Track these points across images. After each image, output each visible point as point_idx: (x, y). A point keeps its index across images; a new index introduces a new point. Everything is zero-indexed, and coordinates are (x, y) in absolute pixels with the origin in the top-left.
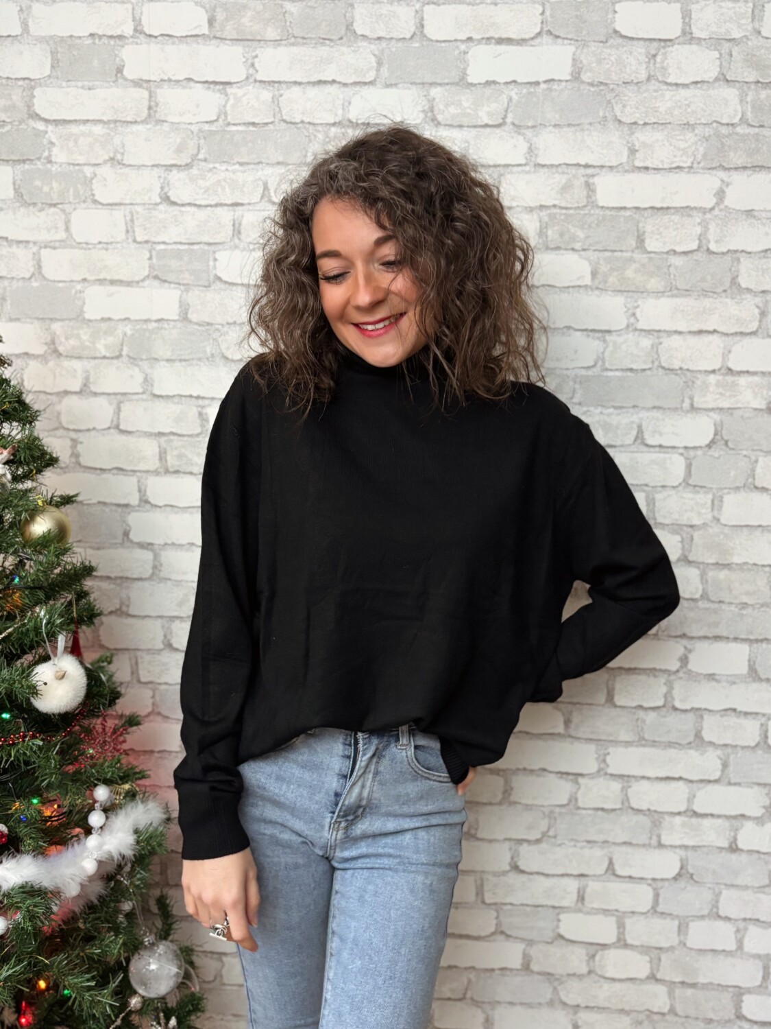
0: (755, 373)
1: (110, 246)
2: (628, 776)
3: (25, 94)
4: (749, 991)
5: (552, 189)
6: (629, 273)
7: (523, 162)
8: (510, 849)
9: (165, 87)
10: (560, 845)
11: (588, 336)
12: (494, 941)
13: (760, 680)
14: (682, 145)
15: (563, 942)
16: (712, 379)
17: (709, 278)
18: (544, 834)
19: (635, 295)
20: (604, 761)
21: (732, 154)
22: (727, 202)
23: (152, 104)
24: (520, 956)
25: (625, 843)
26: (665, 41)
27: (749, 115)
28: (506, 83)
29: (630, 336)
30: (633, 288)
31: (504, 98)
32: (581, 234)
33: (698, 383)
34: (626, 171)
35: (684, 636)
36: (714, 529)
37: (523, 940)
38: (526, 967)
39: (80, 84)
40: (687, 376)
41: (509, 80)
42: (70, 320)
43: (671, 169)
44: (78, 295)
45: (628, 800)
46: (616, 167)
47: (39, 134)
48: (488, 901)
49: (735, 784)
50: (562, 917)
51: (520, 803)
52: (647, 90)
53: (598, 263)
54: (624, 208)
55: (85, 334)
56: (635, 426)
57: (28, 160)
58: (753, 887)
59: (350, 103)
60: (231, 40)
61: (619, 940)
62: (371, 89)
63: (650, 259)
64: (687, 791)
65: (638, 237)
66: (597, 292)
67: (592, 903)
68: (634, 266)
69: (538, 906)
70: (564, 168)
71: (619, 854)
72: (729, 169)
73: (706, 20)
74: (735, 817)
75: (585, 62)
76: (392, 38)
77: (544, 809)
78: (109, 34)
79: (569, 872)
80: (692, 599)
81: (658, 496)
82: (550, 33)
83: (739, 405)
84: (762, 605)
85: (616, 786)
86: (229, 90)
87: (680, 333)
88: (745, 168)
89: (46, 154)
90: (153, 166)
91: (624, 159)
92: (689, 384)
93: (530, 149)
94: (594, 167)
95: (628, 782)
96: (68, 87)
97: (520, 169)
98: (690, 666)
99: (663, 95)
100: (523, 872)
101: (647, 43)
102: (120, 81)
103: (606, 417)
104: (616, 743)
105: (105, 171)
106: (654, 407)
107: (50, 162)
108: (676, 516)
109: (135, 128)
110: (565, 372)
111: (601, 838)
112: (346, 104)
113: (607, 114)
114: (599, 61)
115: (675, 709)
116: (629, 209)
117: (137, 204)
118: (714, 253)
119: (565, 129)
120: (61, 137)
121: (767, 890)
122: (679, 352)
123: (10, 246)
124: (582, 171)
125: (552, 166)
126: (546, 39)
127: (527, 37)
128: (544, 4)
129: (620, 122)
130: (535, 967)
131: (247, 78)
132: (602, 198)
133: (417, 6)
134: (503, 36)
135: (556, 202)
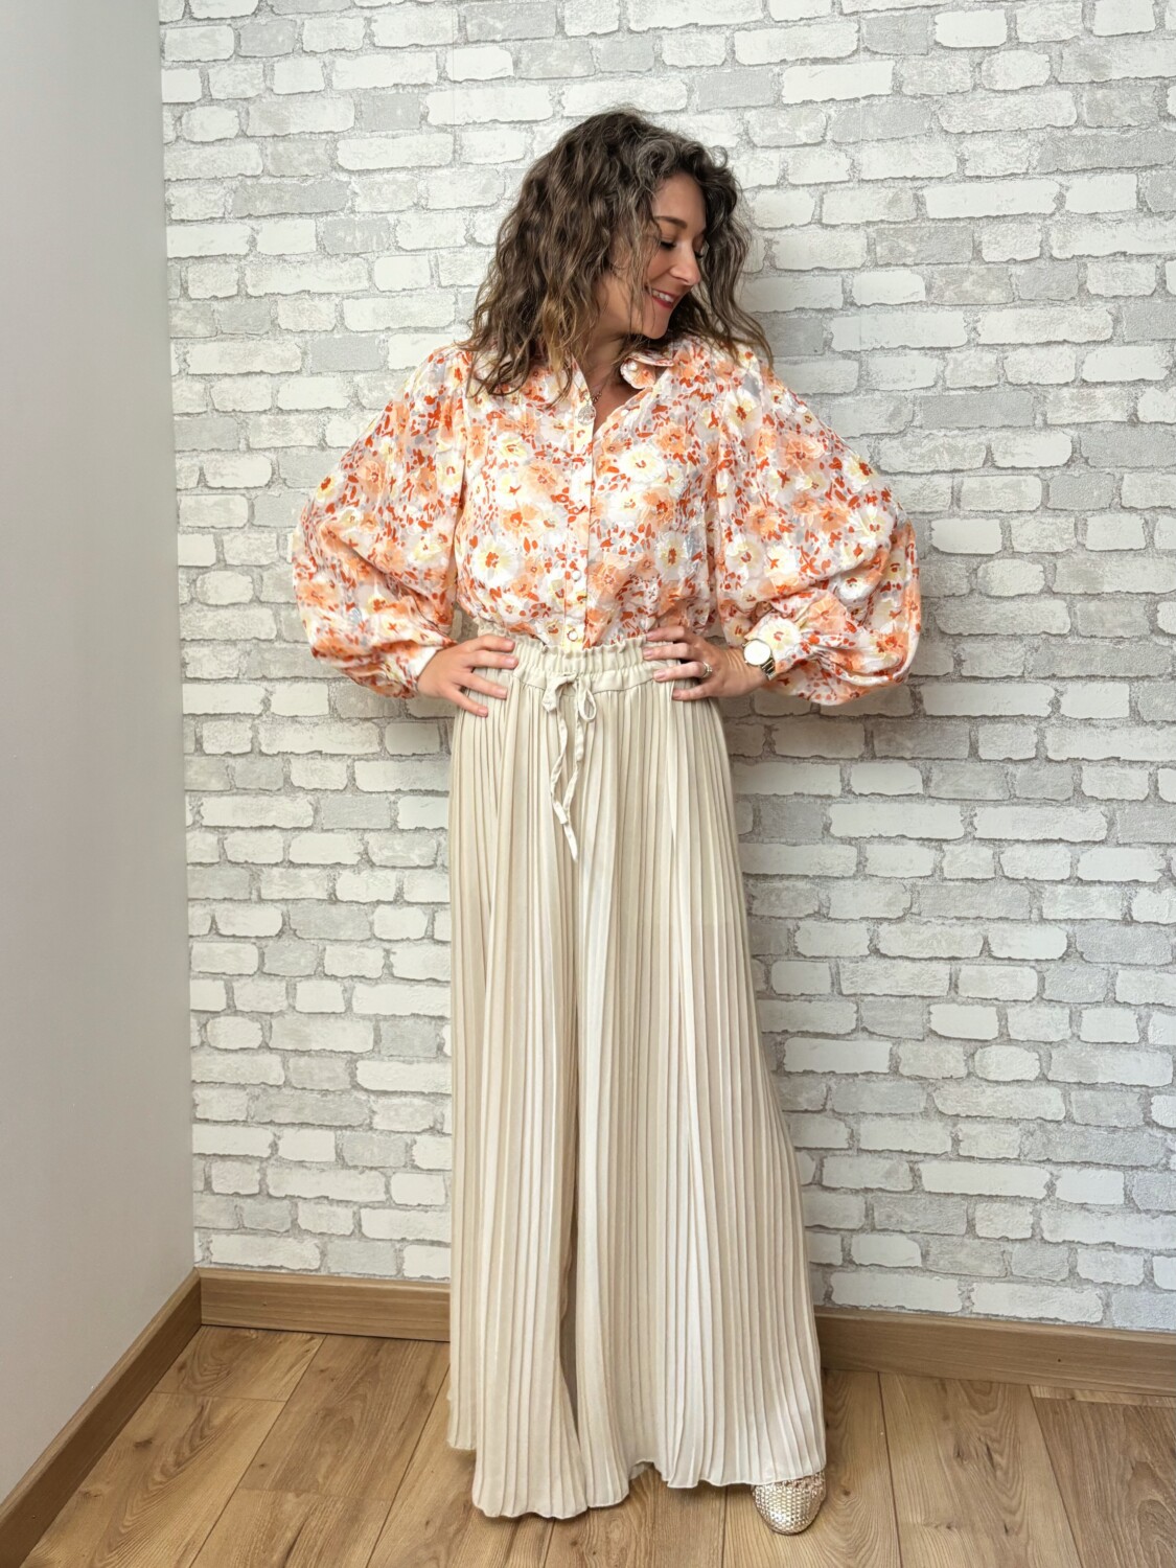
0: (1113, 384)
1: (414, 293)
2: (1000, 840)
3: (328, 147)
4: (1158, 1091)
5: (878, 205)
6: (967, 285)
7: (847, 178)
8: (868, 930)
9: (470, 129)
10: (925, 923)
11: (926, 354)
12: (856, 1039)
13: (1146, 723)
14: (1016, 151)
15: (936, 1039)
16: (1066, 392)
17: (1054, 285)
18: (908, 911)
19: (974, 308)
20: (971, 823)
21: (1069, 157)
22: (1067, 207)
23: (457, 147)
24: (887, 1057)
25: (1001, 918)
26: (989, 48)
27: (1085, 117)
28: (824, 102)
29: (972, 352)
30: (972, 301)
31: (823, 117)
32: (912, 248)
33: (1051, 397)
34: (957, 181)
35: (1053, 677)
36: (1081, 556)
37: (888, 1037)
38: (895, 1070)
39: (384, 134)
40: (1036, 391)
41: (826, 98)
42: (374, 371)
43: (1004, 177)
44: (382, 345)
45: (1001, 867)
46: (946, 177)
47: (341, 185)
48: (845, 992)
49: (1125, 844)
50: (932, 1008)
51: (876, 876)
52: (973, 99)
53: (933, 278)
54: (958, 219)
55: (388, 386)
56: (984, 448)
57: (331, 211)
58: (1154, 965)
60: (537, 79)
61: (1001, 1035)
63: (989, 269)
64: (1069, 855)
65: (974, 247)
66: (933, 308)
67: (965, 992)
68: (971, 278)
69: (905, 997)
70: (890, 182)
71: (995, 932)
72: (1068, 173)
73: (1033, 22)
74: (1127, 884)
75: (905, 75)
76: (702, 66)
77: (905, 882)
78: (414, 82)
79: (938, 955)
80: (1060, 635)
81: (1014, 523)
82: (867, 49)
83: (1098, 419)
84: (1140, 638)
85: (986, 852)
86: (535, 128)
87: (1027, 345)
88: (1085, 171)
89: (349, 204)
91: (954, 169)
92: (1041, 400)
93: (853, 165)
94: (922, 179)
95: (1000, 846)
96: (372, 137)
97: (843, 185)
98: (1062, 711)
99: (991, 103)
100: (885, 956)
101: (971, 51)
102: (424, 128)
103: (950, 440)
104: (983, 802)
105: (409, 217)
106: (1004, 426)
107: (353, 212)
108: (1036, 544)
109: (439, 172)
110: (902, 394)
111: (972, 913)
113: (932, 126)
114: (921, 74)
115: (1050, 761)
116: (963, 219)
117: (441, 248)
118: (1058, 260)
119: (889, 143)
120: (365, 187)
121: (1170, 967)
122: (1026, 366)
123: (313, 299)
124: (909, 184)
125: (877, 180)
126: (863, 56)
127: (843, 55)
128: (859, 22)
129: (947, 132)
130: (904, 1070)
131: (554, 115)
132: (933, 210)
133: (728, 33)
134: (819, 56)
135: (883, 218)
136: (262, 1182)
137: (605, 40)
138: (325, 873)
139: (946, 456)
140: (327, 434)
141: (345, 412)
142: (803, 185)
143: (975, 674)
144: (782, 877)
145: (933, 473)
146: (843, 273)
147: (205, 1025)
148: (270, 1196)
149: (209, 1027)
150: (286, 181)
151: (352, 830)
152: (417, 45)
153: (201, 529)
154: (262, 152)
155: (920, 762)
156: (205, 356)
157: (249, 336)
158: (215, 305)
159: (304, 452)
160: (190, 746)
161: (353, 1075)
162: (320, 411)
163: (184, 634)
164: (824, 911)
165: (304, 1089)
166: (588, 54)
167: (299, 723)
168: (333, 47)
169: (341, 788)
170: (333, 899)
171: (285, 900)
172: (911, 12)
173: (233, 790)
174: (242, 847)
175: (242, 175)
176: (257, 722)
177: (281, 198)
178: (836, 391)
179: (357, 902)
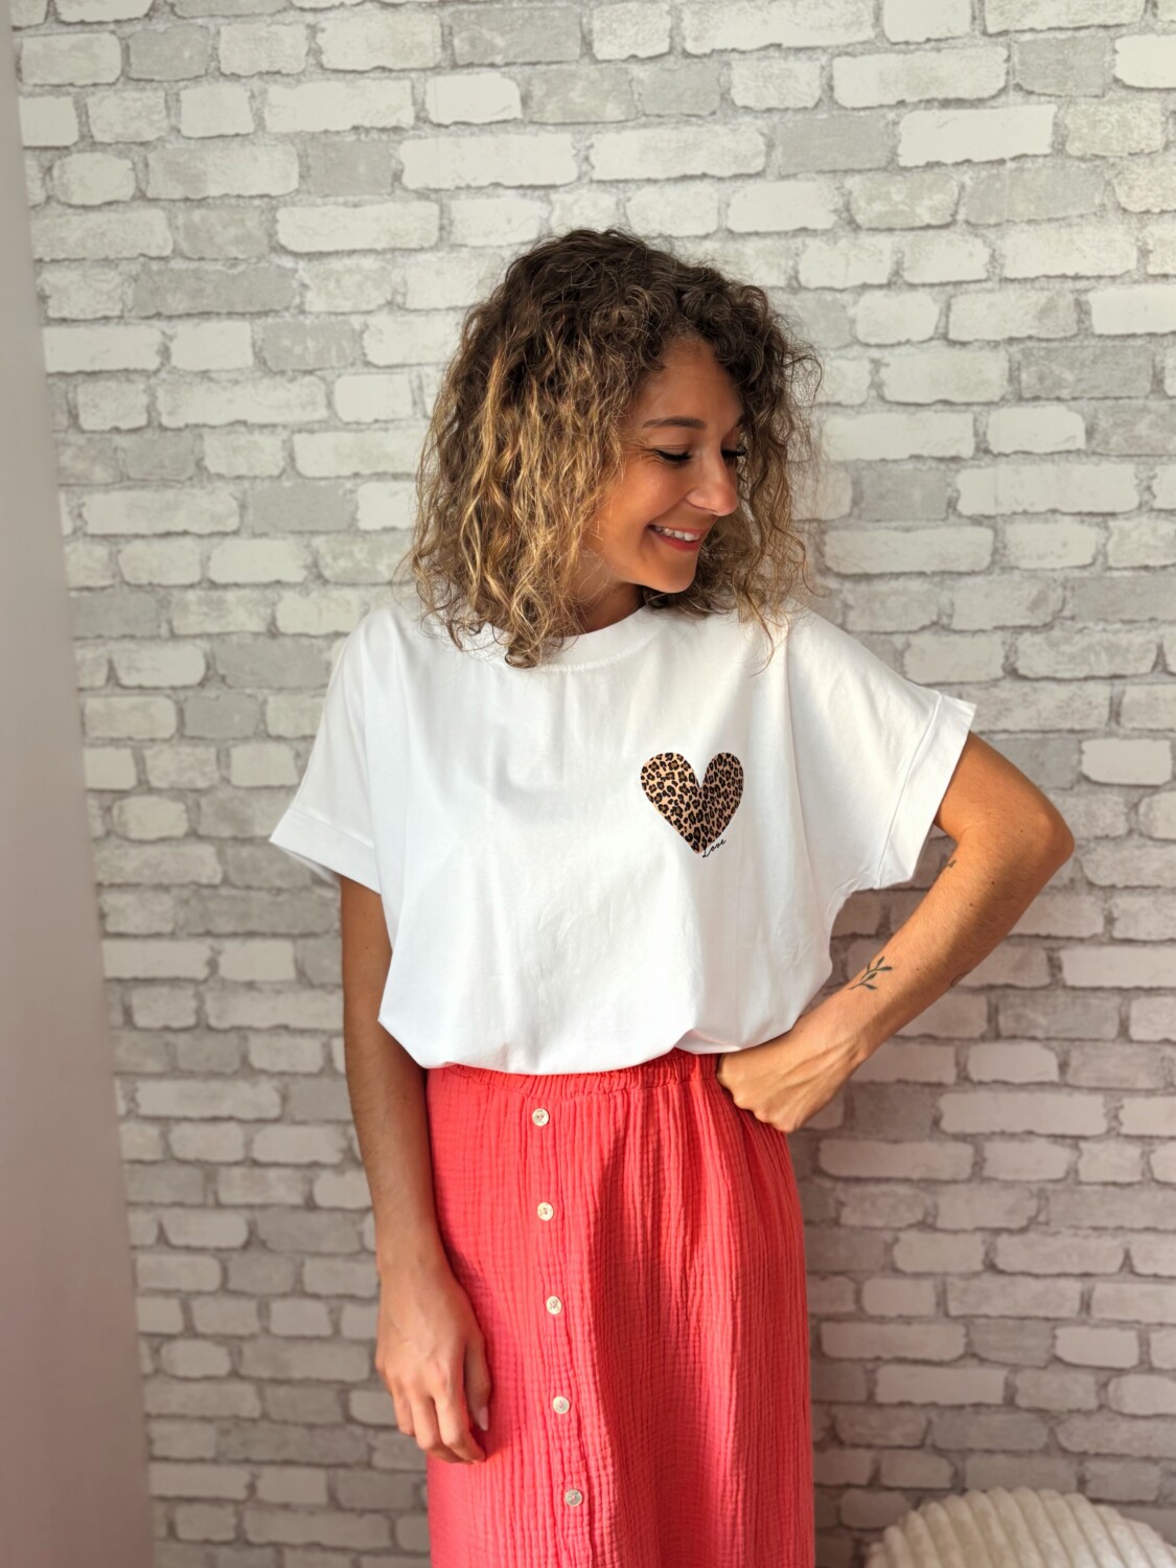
1: (390, 426)
2: (1151, 1137)
3: (263, 218)
5: (1026, 313)
6: (1142, 428)
7: (983, 276)
8: (984, 1242)
9: (463, 197)
10: (1055, 1234)
11: (1082, 522)
12: (965, 1367)
15: (1061, 1366)
18: (1032, 1221)
19: (1151, 460)
20: (1116, 1117)
23: (445, 222)
24: (1001, 1386)
25: (1147, 1229)
28: (957, 164)
29: (1145, 522)
30: (1147, 450)
31: (954, 186)
32: (1069, 376)
34: (1136, 282)
37: (1003, 1364)
38: (1010, 1402)
39: (341, 200)
41: (960, 159)
42: (339, 532)
44: (348, 497)
45: (1150, 1170)
46: (1121, 276)
47: (285, 274)
48: (952, 1314)
50: (1059, 1332)
51: (995, 1179)
52: (1164, 163)
53: (1096, 417)
54: (1133, 336)
55: (360, 551)
56: (1153, 648)
57: (272, 311)
59: (728, 205)
60: (555, 124)
61: (1141, 1362)
62: (759, 184)
63: (1172, 405)
65: (1155, 375)
66: (1094, 459)
67: (1099, 1313)
68: (1148, 418)
69: (1024, 1318)
70: (1043, 282)
71: (1140, 1245)
75: (1071, 126)
76: (787, 109)
77: (1032, 1186)
78: (380, 125)
79: (1069, 1269)
82: (1018, 87)
85: (1134, 1151)
86: (554, 196)
89: (297, 300)
90: (449, 309)
91: (1132, 264)
93: (993, 258)
94: (1088, 278)
95: (1150, 1144)
96: (325, 204)
97: (978, 286)
100: (1002, 1272)
101: (1163, 95)
102: (398, 192)
103: (1110, 636)
104: (1133, 1092)
105: (382, 320)
107: (303, 312)
109: (421, 257)
110: (1050, 574)
111: (1112, 1223)
112: (724, 206)
113: (1106, 201)
114: (1094, 125)
116: (1141, 336)
117: (428, 364)
119: (1045, 226)
120: (317, 276)
123: (251, 432)
124: (1070, 284)
125: (1026, 280)
126: (1014, 97)
127: (985, 95)
128: (1009, 47)
129: (1125, 210)
130: (1021, 1401)
131: (579, 178)
132: (1101, 324)
133: (824, 59)
134: (952, 95)
135: (1032, 332)
136: (239, 1528)
137: (650, 67)
138: (299, 1174)
139: (1104, 657)
140: (279, 616)
141: (302, 588)
142: (924, 285)
143: (1131, 935)
144: (878, 1180)
145: (1086, 679)
146: (975, 408)
147: (156, 1351)
148: (249, 1544)
149: (164, 1351)
150: (208, 266)
151: (329, 1122)
152: (383, 69)
153: (114, 742)
154: (171, 224)
155: (1054, 1044)
156: (107, 510)
157: (165, 483)
158: (118, 440)
159: (249, 640)
160: (117, 1018)
161: (345, 1406)
162: (267, 586)
163: (101, 877)
164: (930, 1220)
165: (285, 1423)
166: (625, 87)
167: (260, 990)
168: (264, 67)
169: (315, 1069)
170: (310, 1205)
171: (250, 1207)
172: (1082, 33)
173: (174, 1072)
174: (191, 1142)
175: (143, 255)
176: (202, 988)
177: (201, 290)
178: (963, 568)
179: (342, 1210)
